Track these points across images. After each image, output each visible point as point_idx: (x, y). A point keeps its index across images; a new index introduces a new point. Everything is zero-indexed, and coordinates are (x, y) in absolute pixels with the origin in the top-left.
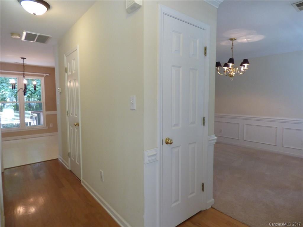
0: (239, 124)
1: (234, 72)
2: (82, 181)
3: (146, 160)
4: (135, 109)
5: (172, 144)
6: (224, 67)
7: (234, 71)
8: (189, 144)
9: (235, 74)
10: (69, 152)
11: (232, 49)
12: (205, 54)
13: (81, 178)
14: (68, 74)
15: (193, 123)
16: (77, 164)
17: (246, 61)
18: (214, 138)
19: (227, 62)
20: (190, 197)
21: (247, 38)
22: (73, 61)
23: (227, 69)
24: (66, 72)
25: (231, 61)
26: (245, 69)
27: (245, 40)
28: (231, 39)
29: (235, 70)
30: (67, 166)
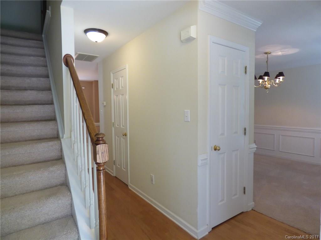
0: (274, 134)
1: (269, 85)
2: (130, 185)
3: (200, 163)
4: (189, 121)
5: (220, 151)
6: (259, 79)
7: (269, 83)
8: (233, 151)
9: (270, 87)
10: (114, 160)
11: (267, 62)
12: (246, 72)
13: (128, 183)
14: (114, 90)
15: (236, 133)
16: (124, 171)
17: (281, 74)
18: (254, 147)
19: (263, 75)
20: (233, 198)
21: (282, 52)
22: (120, 78)
23: (262, 82)
24: (112, 88)
25: (267, 74)
26: (281, 82)
27: (280, 53)
28: (266, 53)
29: (271, 83)
30: (113, 173)
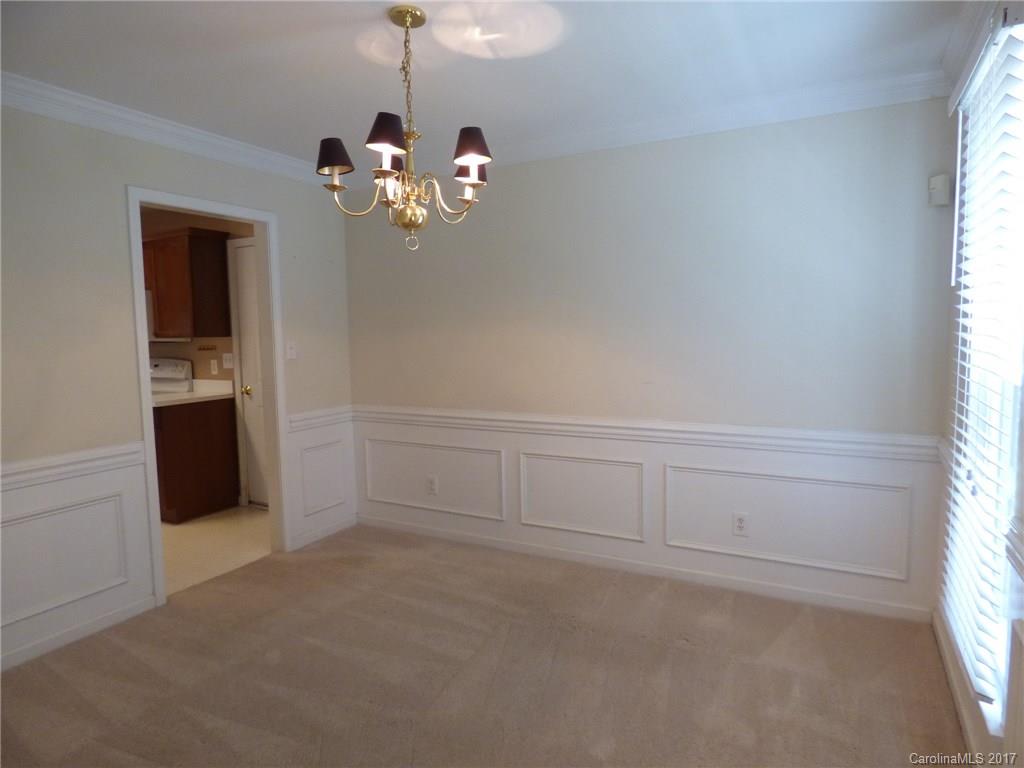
0: (499, 452)
1: (423, 206)
27: (476, 35)
